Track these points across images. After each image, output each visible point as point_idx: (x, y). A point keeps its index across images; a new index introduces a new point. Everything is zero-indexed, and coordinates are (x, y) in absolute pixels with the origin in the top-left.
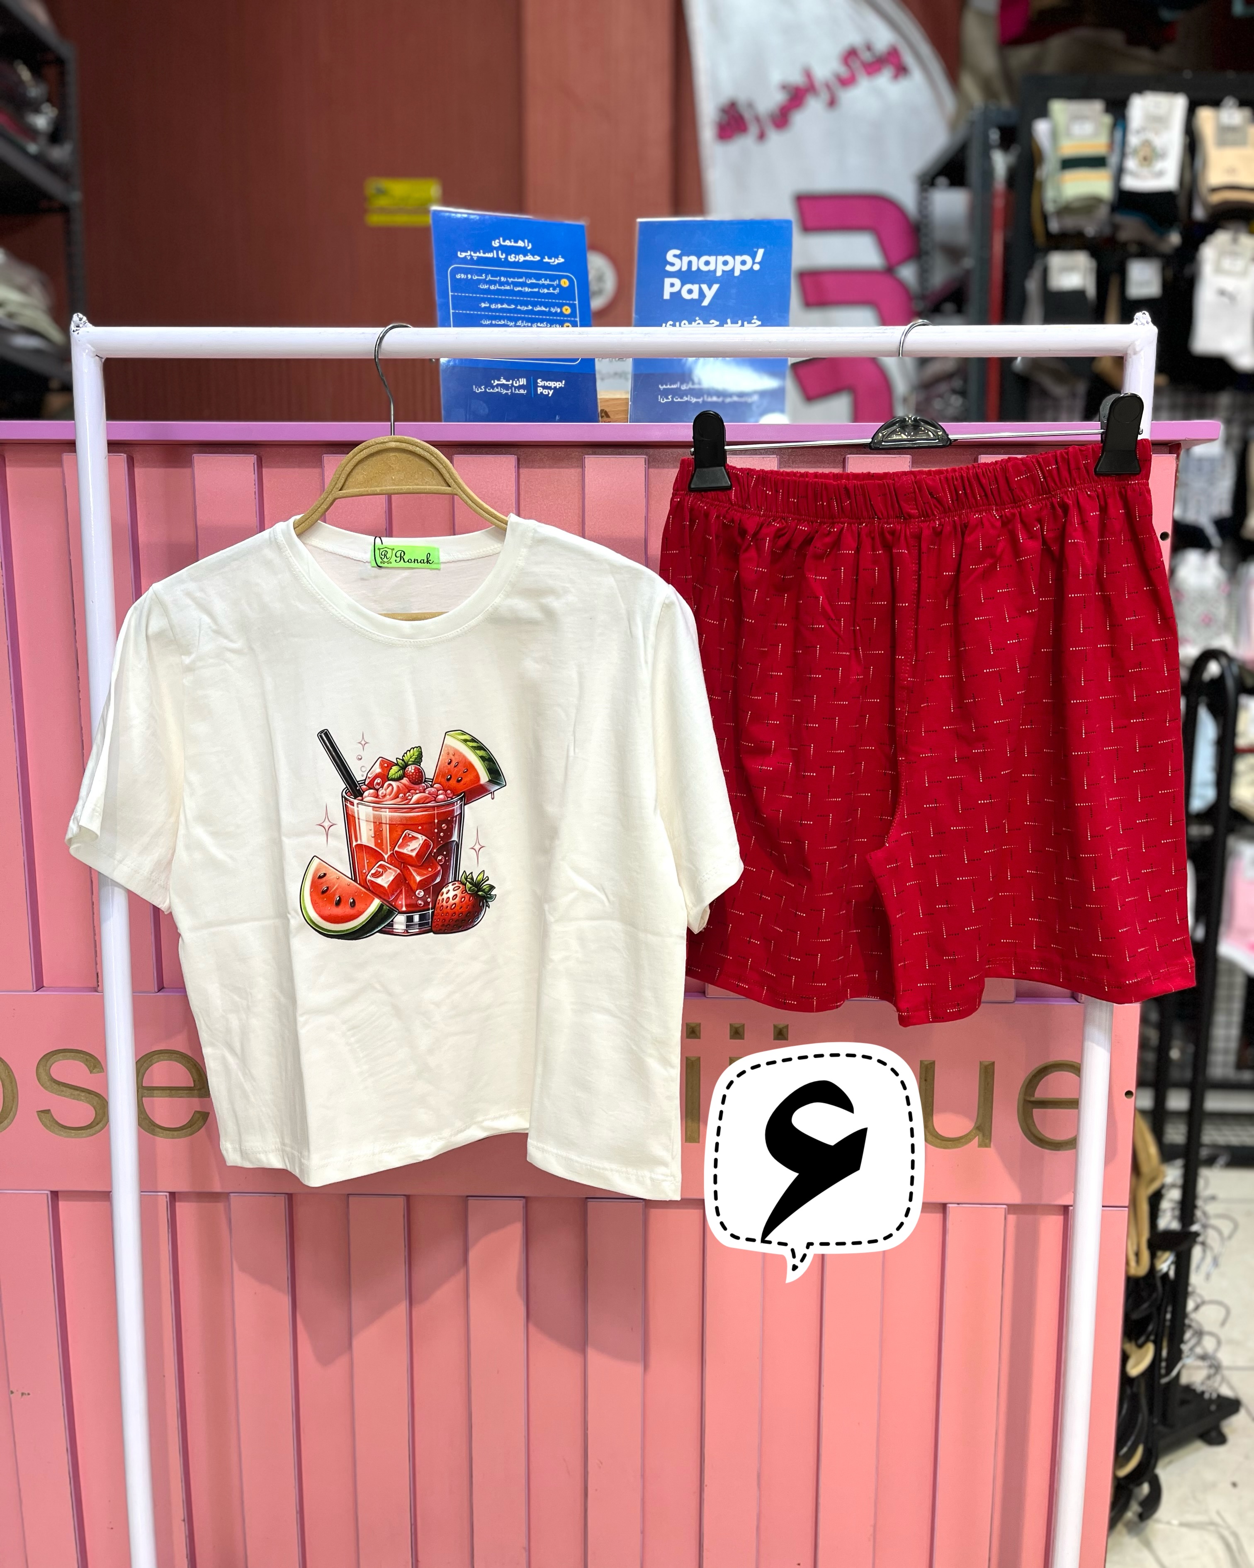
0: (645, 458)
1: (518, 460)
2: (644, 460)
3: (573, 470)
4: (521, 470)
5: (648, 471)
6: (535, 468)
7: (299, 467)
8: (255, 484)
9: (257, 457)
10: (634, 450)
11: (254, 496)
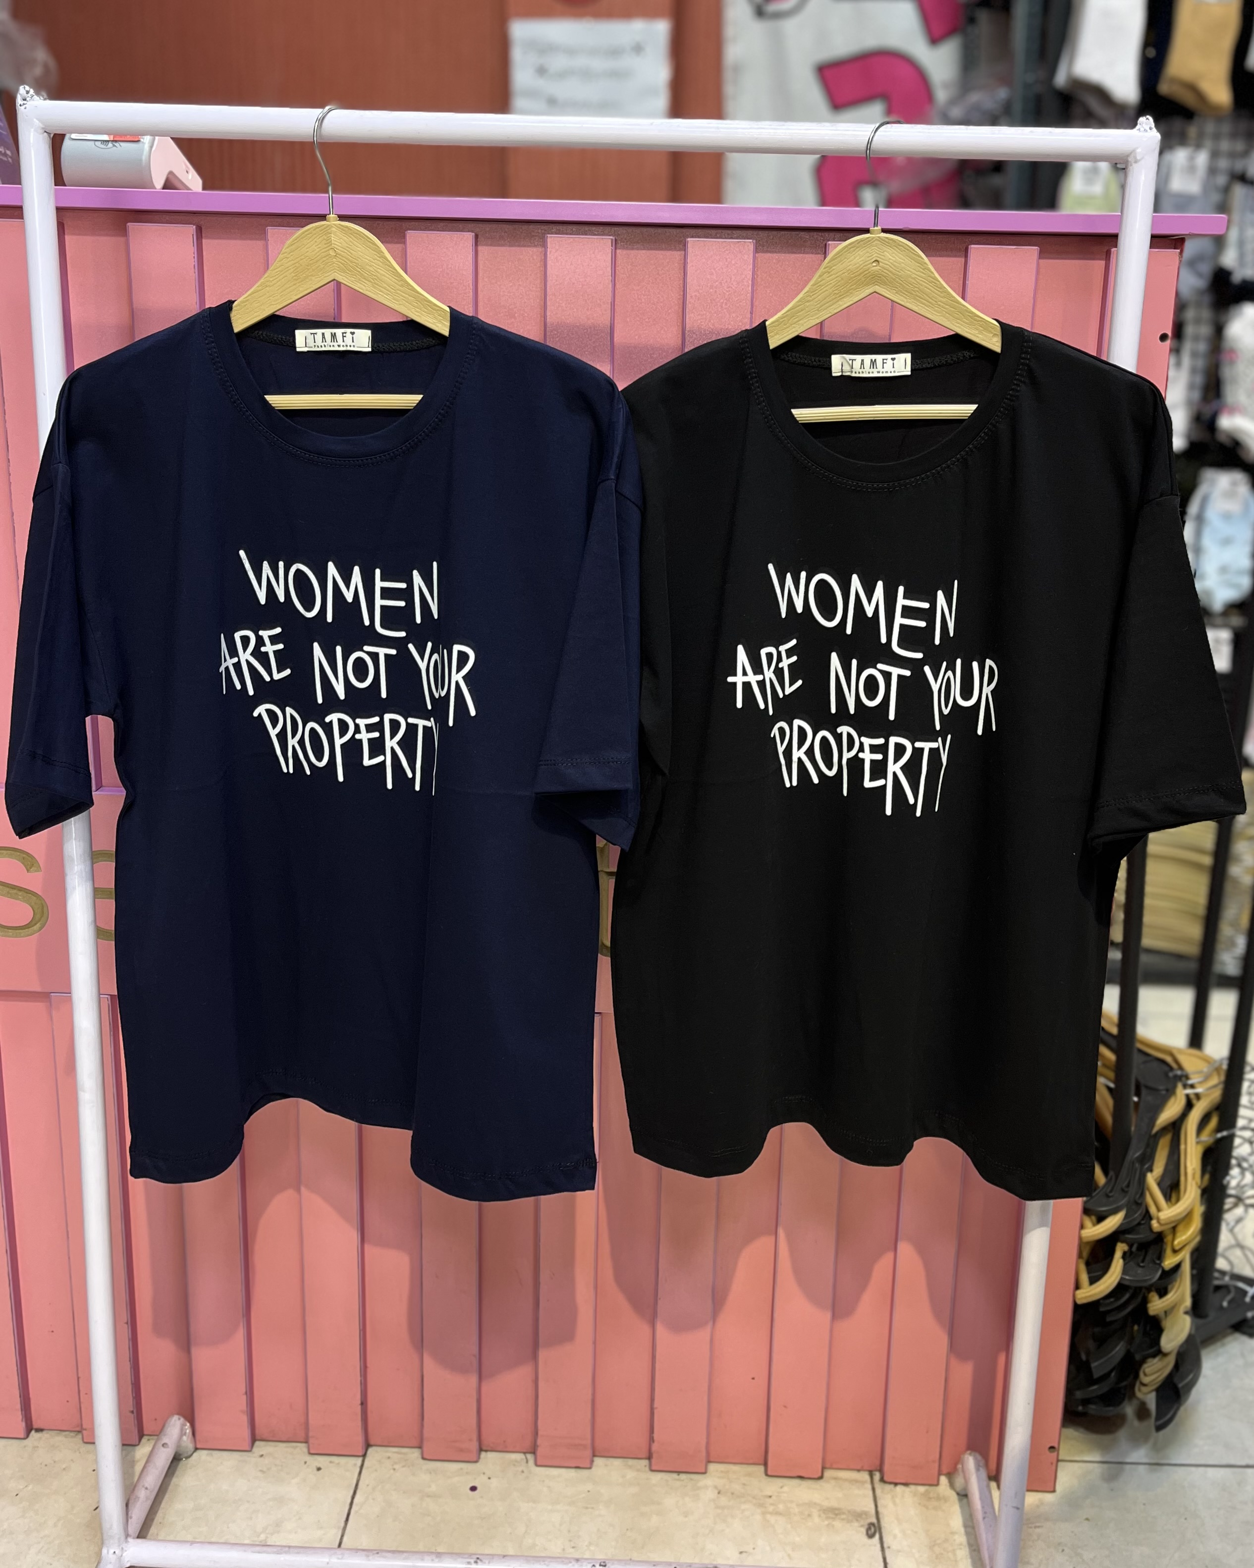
0: (612, 239)
1: (477, 237)
2: (610, 240)
3: (535, 249)
4: (480, 248)
5: (615, 252)
6: (495, 246)
7: (241, 239)
8: (194, 257)
9: (196, 228)
10: (601, 228)
11: (193, 269)
